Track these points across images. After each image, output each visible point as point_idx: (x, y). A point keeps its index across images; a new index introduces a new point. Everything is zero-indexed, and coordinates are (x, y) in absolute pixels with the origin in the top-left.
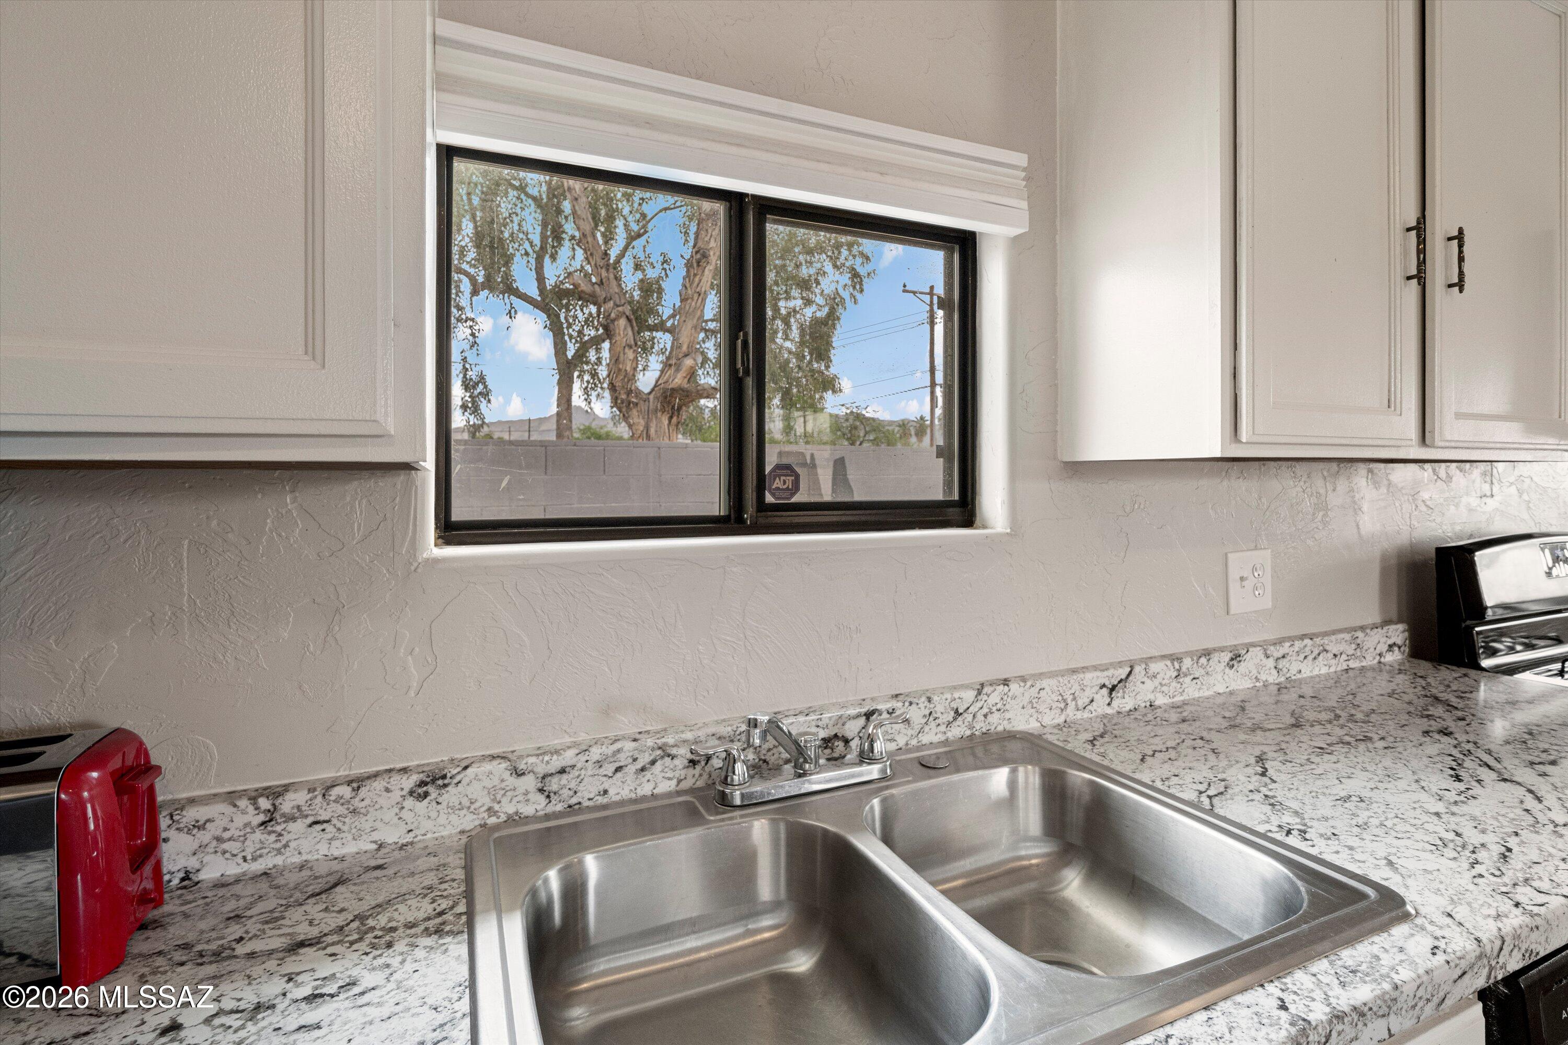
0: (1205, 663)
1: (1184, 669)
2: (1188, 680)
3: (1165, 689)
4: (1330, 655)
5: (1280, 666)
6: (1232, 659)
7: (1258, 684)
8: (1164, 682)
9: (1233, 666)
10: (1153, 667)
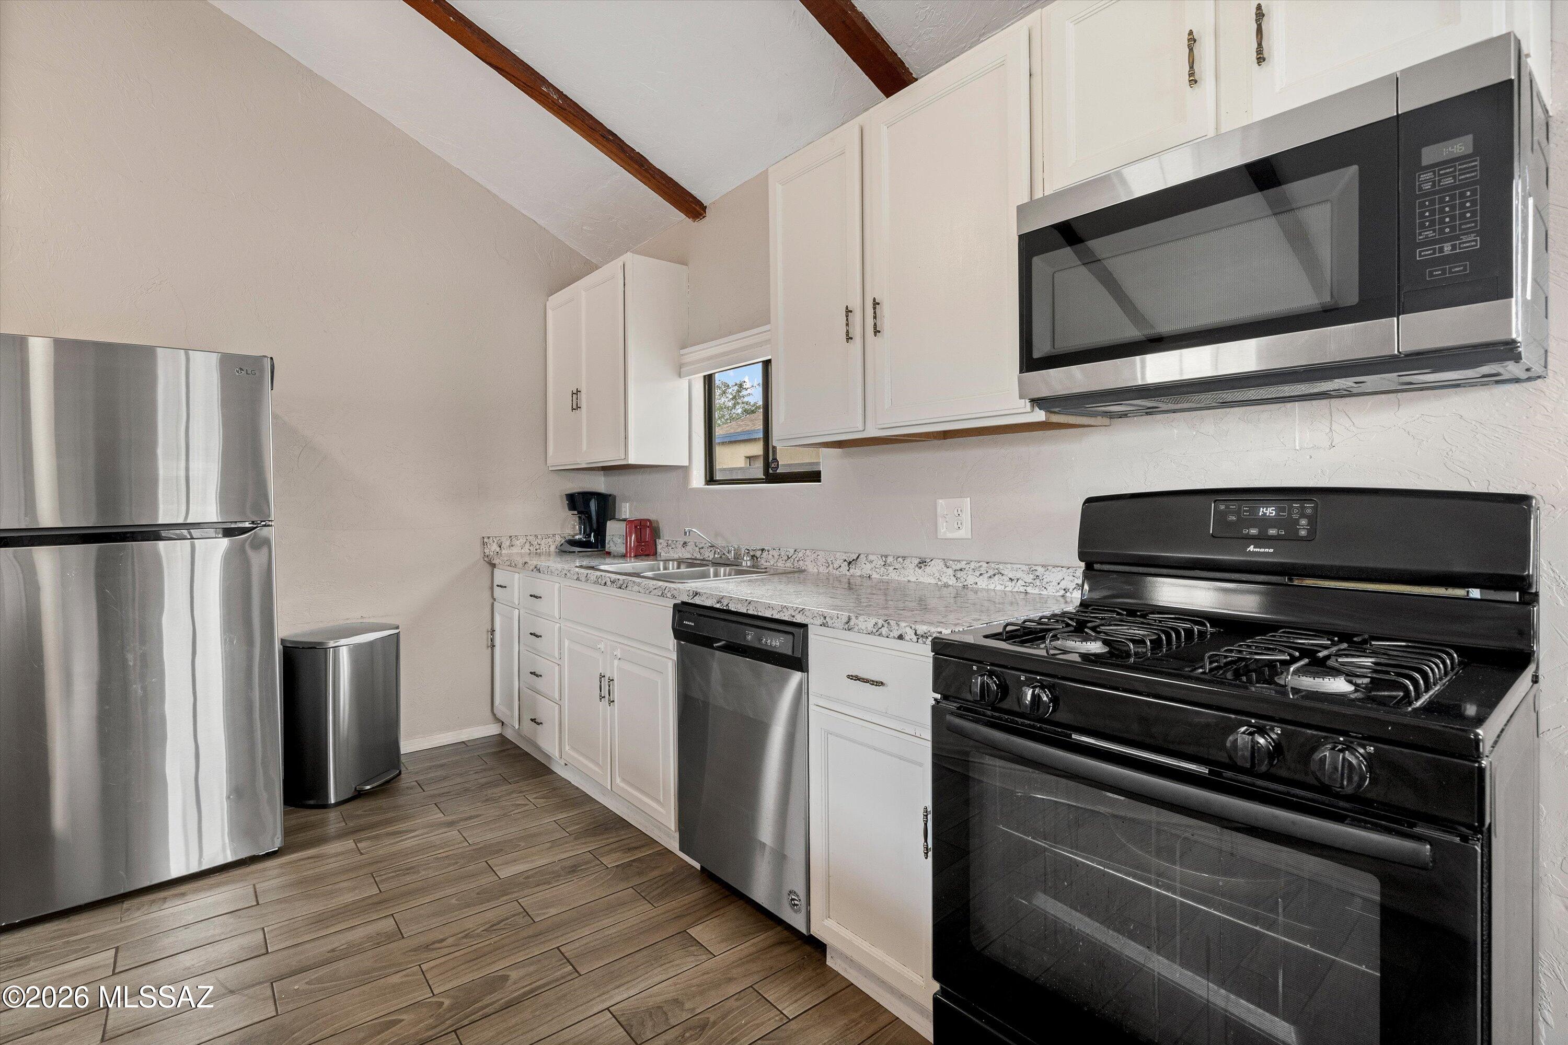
0: (902, 561)
1: (888, 561)
2: (891, 568)
3: (877, 570)
4: (1007, 579)
5: (957, 576)
6: (920, 563)
7: (939, 583)
8: (877, 566)
9: (921, 567)
10: (871, 557)
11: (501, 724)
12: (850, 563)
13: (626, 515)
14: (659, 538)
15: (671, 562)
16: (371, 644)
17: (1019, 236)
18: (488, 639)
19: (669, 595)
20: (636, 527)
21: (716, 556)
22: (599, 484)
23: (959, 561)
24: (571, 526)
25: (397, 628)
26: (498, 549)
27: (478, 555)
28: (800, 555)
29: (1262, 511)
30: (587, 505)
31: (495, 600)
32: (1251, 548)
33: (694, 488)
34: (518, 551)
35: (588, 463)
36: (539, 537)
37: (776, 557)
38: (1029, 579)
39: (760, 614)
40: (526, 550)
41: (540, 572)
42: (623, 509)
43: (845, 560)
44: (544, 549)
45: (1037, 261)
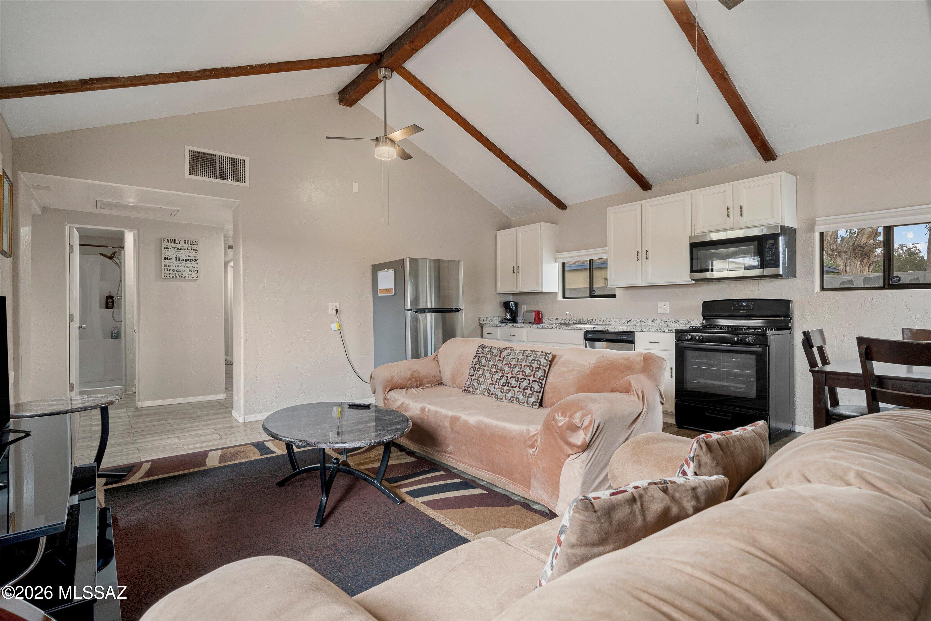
0: (647, 320)
1: (642, 320)
4: (680, 323)
5: (665, 323)
6: (653, 320)
12: (628, 322)
13: (527, 309)
14: (544, 317)
17: (691, 244)
19: (582, 329)
20: (537, 313)
21: (575, 322)
22: (516, 299)
26: (484, 321)
29: (743, 304)
32: (741, 312)
33: (559, 300)
34: (488, 322)
35: (520, 291)
36: (494, 317)
37: (599, 321)
38: (687, 322)
40: (491, 322)
42: (523, 308)
44: (495, 322)
45: (695, 249)
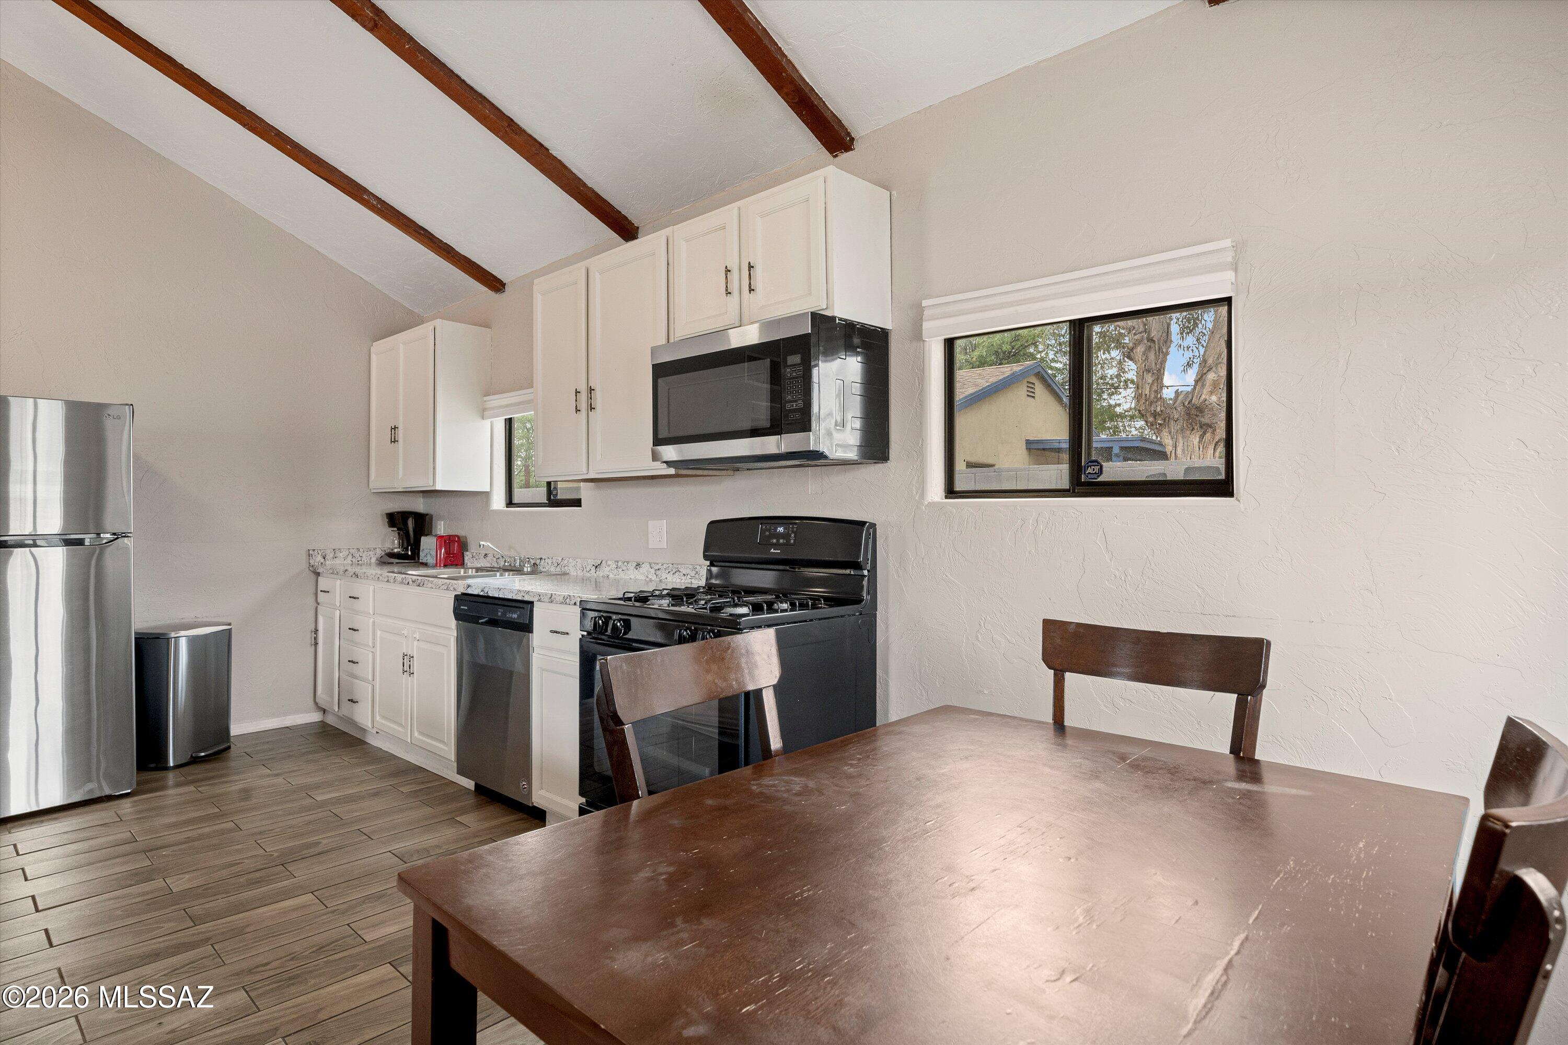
0: (626, 565)
1: (619, 565)
2: (621, 570)
3: (612, 571)
5: (657, 574)
6: (637, 566)
7: (647, 579)
8: (612, 569)
9: (637, 569)
10: (609, 563)
11: (322, 712)
12: (596, 567)
13: (441, 531)
14: (467, 551)
15: (470, 570)
16: (206, 637)
17: (653, 365)
18: (311, 638)
19: (452, 589)
20: (445, 542)
21: (506, 564)
22: (419, 505)
23: (658, 564)
24: (392, 541)
25: (230, 624)
26: (322, 560)
27: (304, 565)
28: (566, 562)
29: (779, 529)
30: (406, 524)
31: (318, 604)
32: (772, 550)
33: (494, 510)
34: (341, 562)
35: (404, 488)
36: (361, 550)
37: (550, 564)
38: (693, 574)
39: (506, 597)
40: (349, 561)
41: (358, 577)
42: (439, 527)
43: (594, 565)
44: (366, 561)
45: (660, 380)
